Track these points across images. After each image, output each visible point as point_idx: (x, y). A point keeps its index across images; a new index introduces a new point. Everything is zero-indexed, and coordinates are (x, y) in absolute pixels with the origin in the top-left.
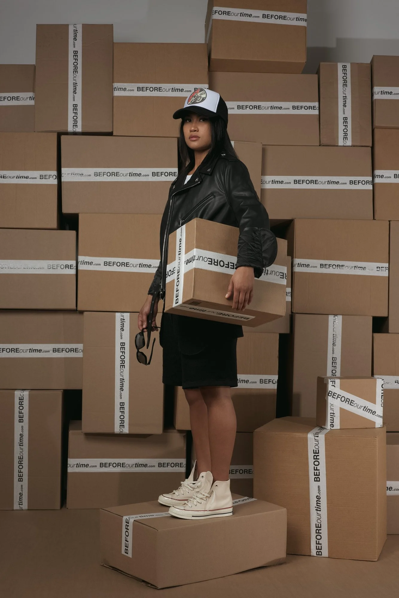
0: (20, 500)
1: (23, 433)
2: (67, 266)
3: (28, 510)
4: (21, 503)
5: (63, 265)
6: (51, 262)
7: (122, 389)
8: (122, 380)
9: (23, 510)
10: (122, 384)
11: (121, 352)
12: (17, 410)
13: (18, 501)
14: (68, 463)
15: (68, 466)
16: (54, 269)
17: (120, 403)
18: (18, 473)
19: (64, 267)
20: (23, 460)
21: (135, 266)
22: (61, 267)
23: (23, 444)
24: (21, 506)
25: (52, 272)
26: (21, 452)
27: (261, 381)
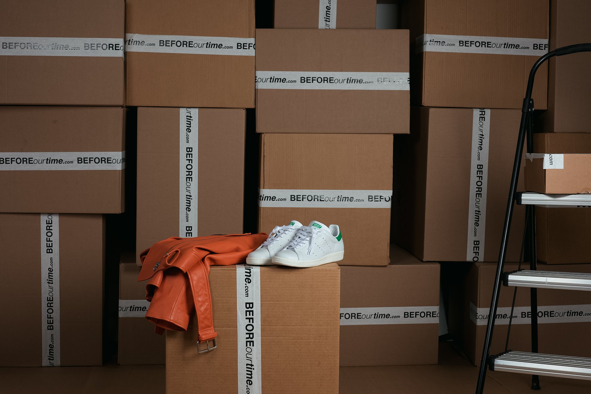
0: (50, 354)
1: (52, 267)
2: (110, 46)
3: (61, 366)
4: (51, 358)
5: (105, 44)
6: (89, 41)
7: (188, 209)
8: (189, 197)
9: (54, 366)
10: (189, 202)
11: (187, 160)
12: (43, 237)
13: (49, 355)
14: (119, 306)
15: (120, 309)
16: (93, 49)
17: (187, 227)
18: (47, 319)
19: (107, 48)
20: (54, 302)
21: (200, 46)
22: (102, 48)
23: (52, 281)
24: (51, 361)
25: (90, 53)
26: (51, 292)
27: (370, 198)
